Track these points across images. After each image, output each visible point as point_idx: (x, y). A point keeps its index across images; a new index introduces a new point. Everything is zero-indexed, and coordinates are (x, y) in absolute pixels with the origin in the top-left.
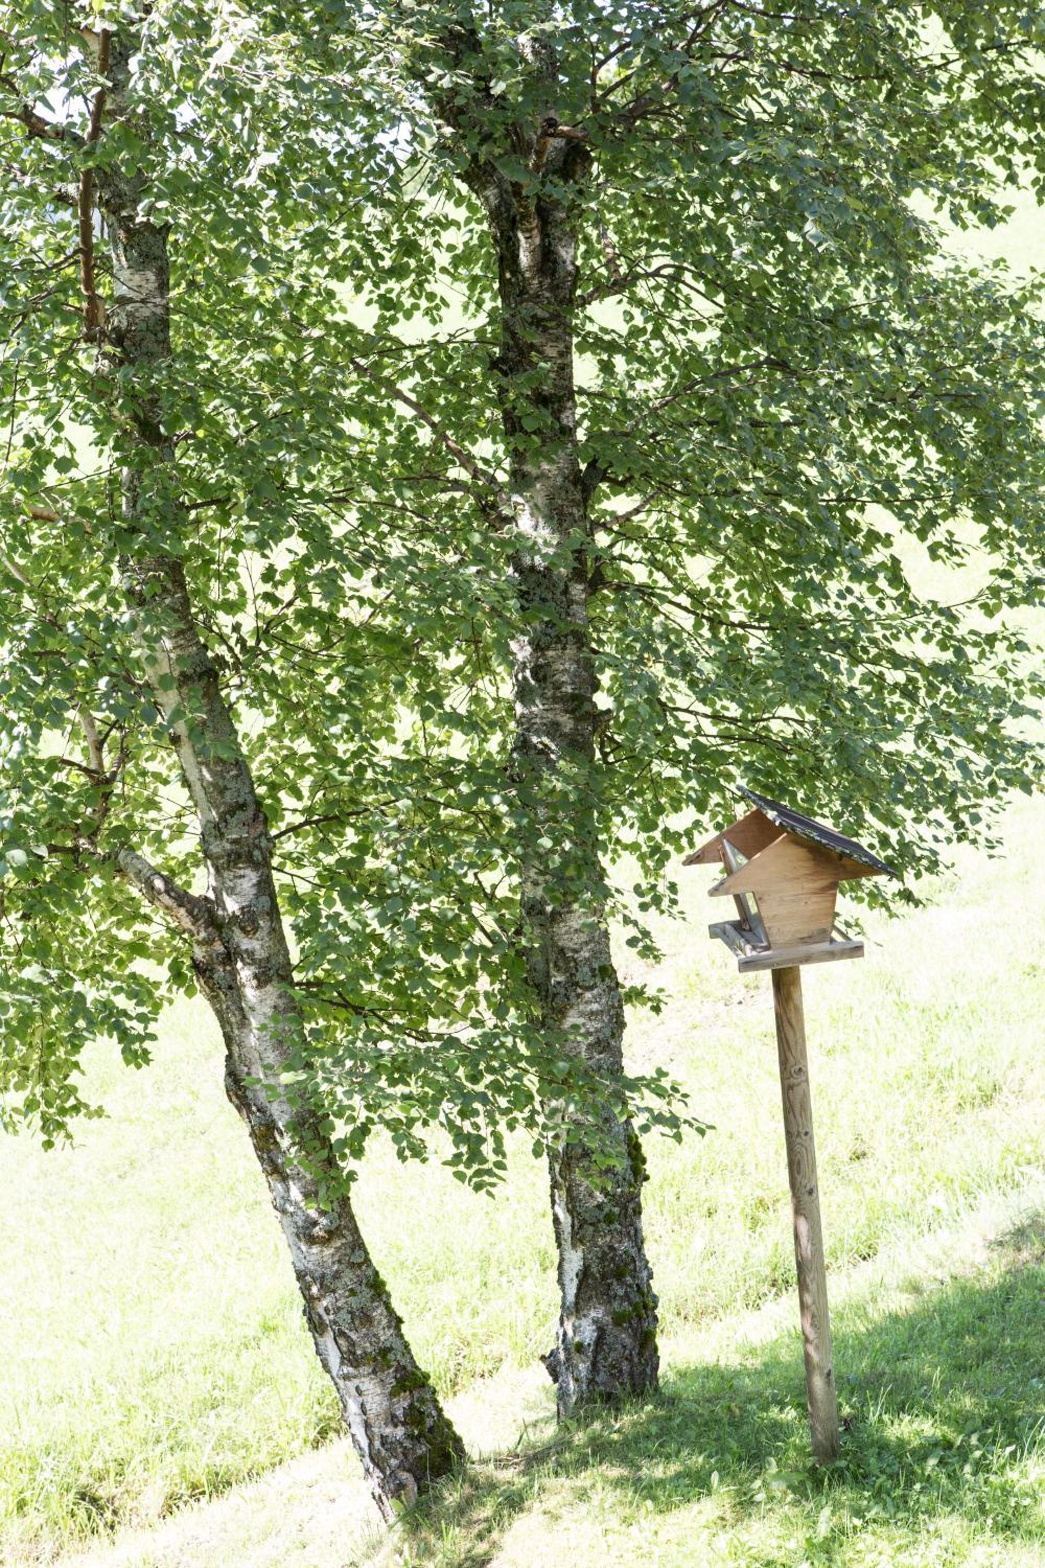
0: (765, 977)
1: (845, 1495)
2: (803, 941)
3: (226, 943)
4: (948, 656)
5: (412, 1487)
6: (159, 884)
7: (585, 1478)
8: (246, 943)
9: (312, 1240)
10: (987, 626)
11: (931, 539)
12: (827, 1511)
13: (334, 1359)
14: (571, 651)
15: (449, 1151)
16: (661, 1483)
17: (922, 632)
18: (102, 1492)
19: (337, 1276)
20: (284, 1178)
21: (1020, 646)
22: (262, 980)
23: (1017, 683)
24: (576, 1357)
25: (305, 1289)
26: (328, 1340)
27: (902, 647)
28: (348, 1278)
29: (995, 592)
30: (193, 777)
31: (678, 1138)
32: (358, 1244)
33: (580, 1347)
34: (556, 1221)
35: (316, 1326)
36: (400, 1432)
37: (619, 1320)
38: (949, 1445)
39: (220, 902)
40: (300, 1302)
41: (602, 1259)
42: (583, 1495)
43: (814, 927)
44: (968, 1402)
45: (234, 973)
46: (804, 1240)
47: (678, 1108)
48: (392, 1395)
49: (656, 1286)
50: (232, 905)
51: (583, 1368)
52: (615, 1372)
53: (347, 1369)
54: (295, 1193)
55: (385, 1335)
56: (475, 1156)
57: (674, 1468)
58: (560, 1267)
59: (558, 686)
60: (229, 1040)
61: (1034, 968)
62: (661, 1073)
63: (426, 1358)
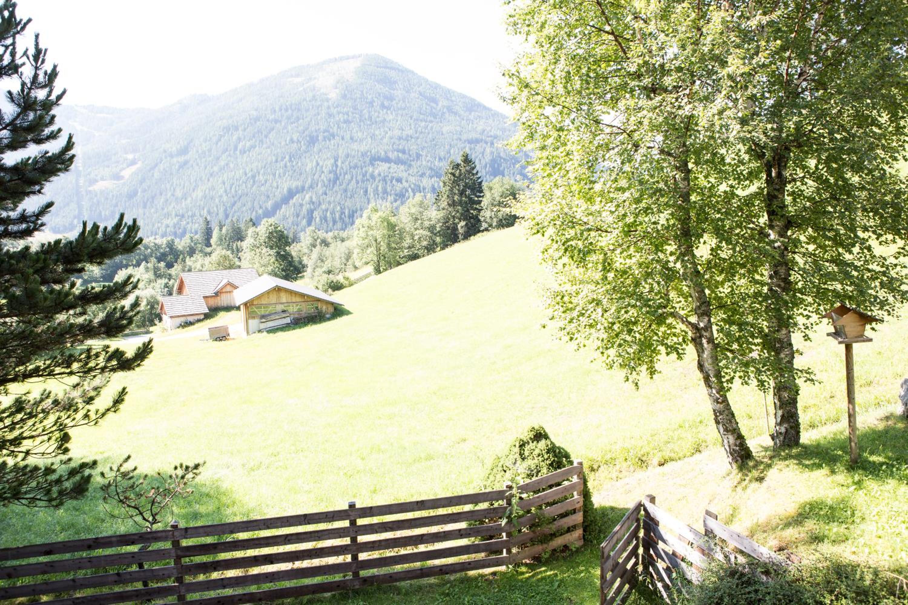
0: (843, 346)
1: (861, 472)
2: (856, 337)
3: (700, 334)
4: (884, 269)
5: (740, 461)
6: (684, 319)
7: (787, 462)
8: (705, 334)
9: (718, 403)
10: (895, 261)
11: (880, 240)
12: (857, 475)
13: (722, 430)
14: (784, 267)
15: (757, 384)
16: (809, 465)
17: (876, 263)
18: (644, 459)
19: (724, 411)
20: (711, 388)
21: (905, 267)
22: (708, 342)
23: (902, 276)
24: (779, 435)
25: (715, 414)
26: (720, 426)
27: (870, 267)
28: (726, 412)
29: (899, 253)
30: (693, 295)
31: (814, 384)
32: (728, 405)
33: (781, 433)
34: (775, 403)
35: (717, 422)
36: (737, 448)
37: (791, 427)
38: (888, 464)
39: (699, 324)
40: (714, 417)
41: (788, 413)
42: (788, 466)
43: (859, 334)
44: (890, 454)
45: (701, 340)
46: (851, 410)
47: (812, 377)
48: (736, 439)
49: (800, 420)
50: (702, 325)
51: (782, 438)
52: (790, 440)
53: (725, 433)
54: (714, 391)
55: (735, 426)
56: (763, 385)
57: (812, 462)
58: (775, 414)
59: (780, 276)
60: (699, 356)
61: (880, 352)
62: (809, 369)
63: (744, 432)
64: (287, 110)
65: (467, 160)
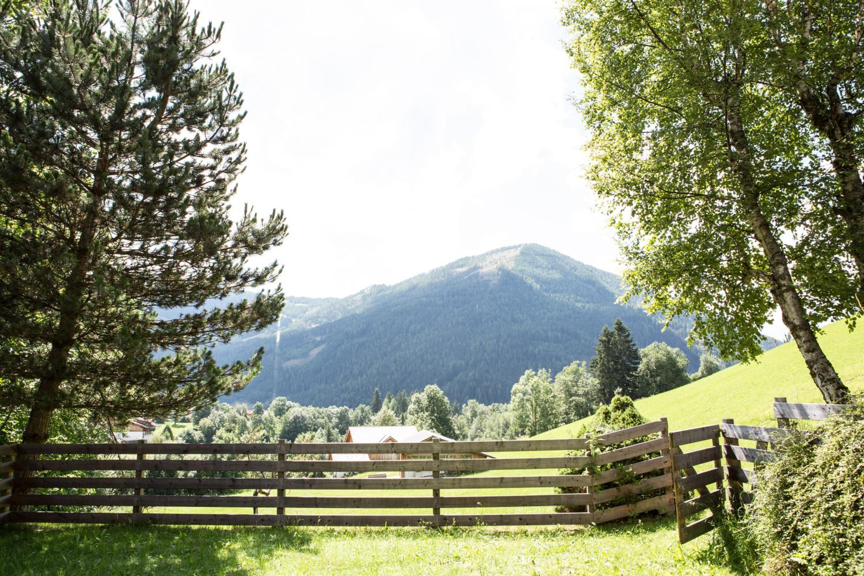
8: (783, 283)
9: (809, 352)
13: (819, 382)
19: (818, 360)
26: (817, 378)
28: (821, 361)
53: (823, 384)
54: (804, 341)
64: (453, 296)
65: (620, 329)
